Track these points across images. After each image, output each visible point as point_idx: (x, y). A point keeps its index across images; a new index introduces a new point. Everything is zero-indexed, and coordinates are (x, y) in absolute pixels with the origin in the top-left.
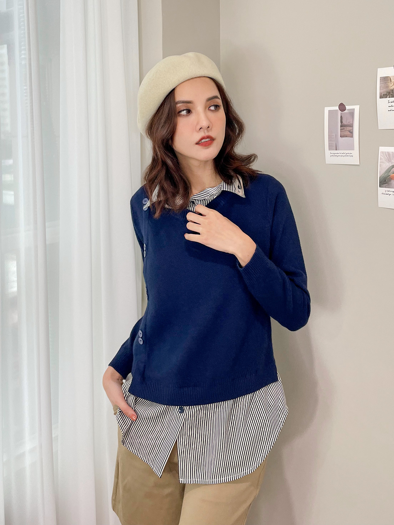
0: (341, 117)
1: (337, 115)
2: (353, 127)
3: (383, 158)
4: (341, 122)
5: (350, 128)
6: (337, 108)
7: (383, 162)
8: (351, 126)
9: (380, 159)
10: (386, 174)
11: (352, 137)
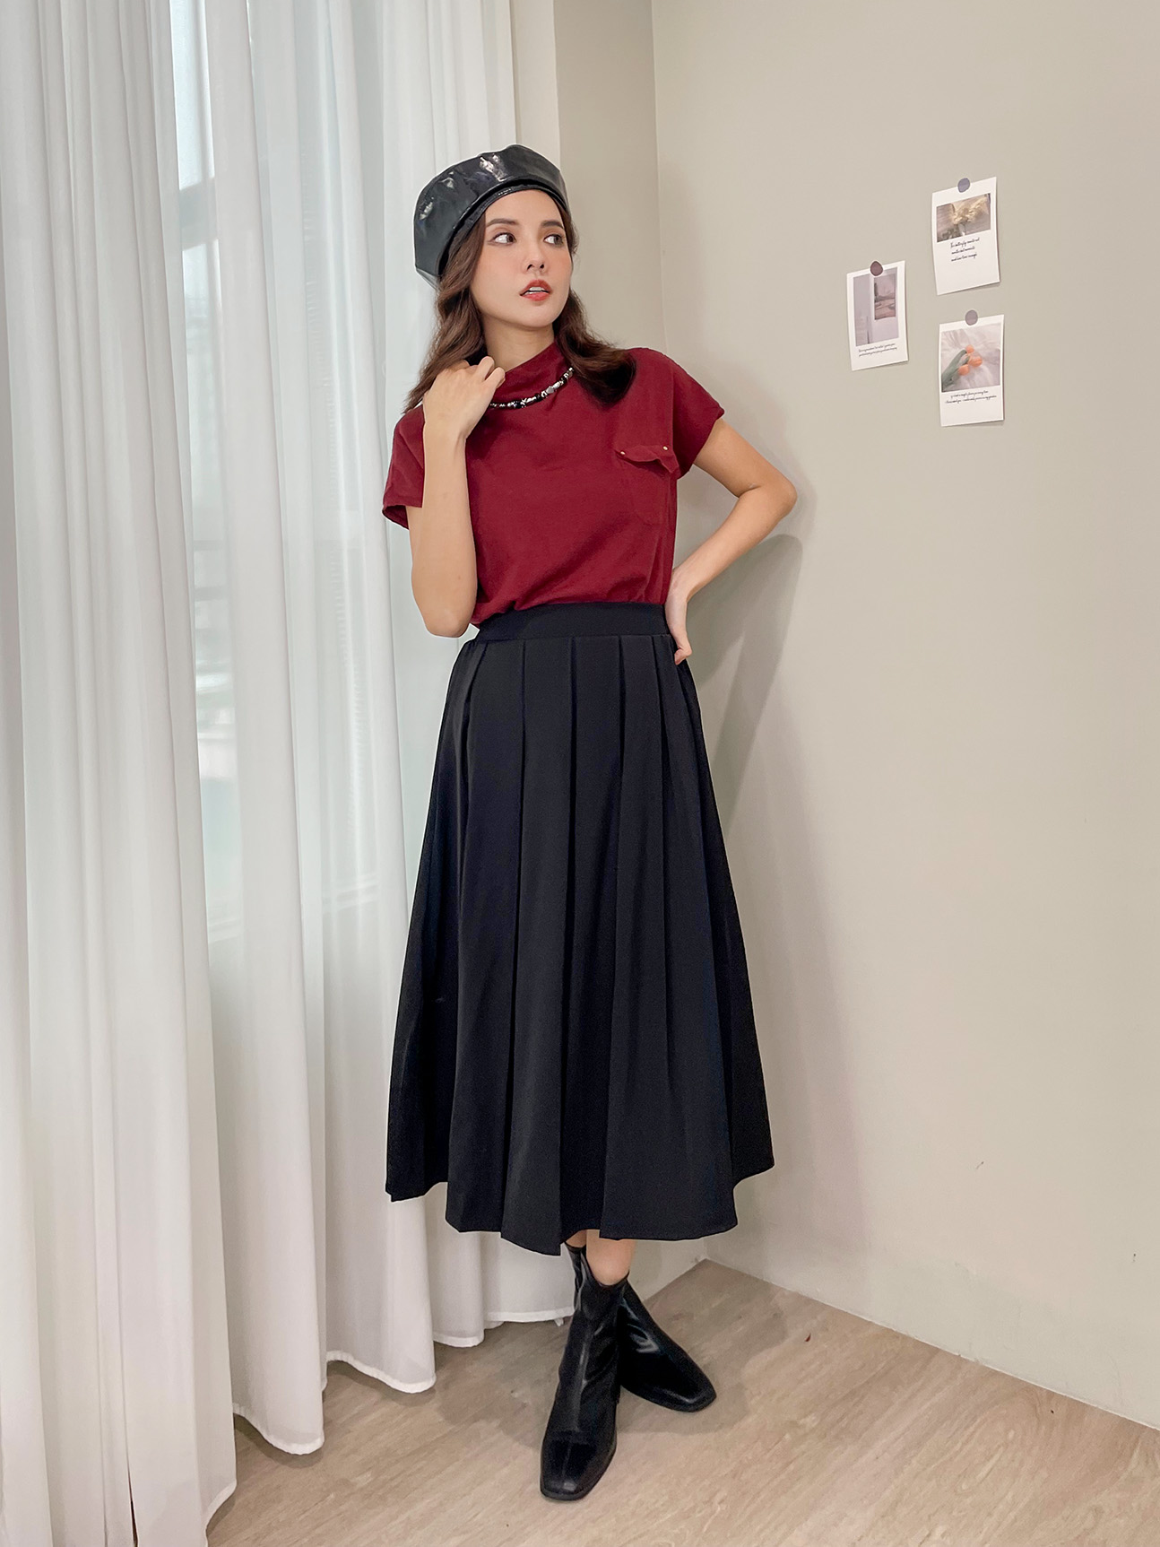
0: (875, 284)
1: (868, 282)
2: (894, 298)
3: (945, 342)
4: (876, 294)
5: (891, 302)
6: (868, 271)
7: (948, 350)
8: (893, 297)
9: (942, 344)
10: (952, 368)
11: (895, 316)
